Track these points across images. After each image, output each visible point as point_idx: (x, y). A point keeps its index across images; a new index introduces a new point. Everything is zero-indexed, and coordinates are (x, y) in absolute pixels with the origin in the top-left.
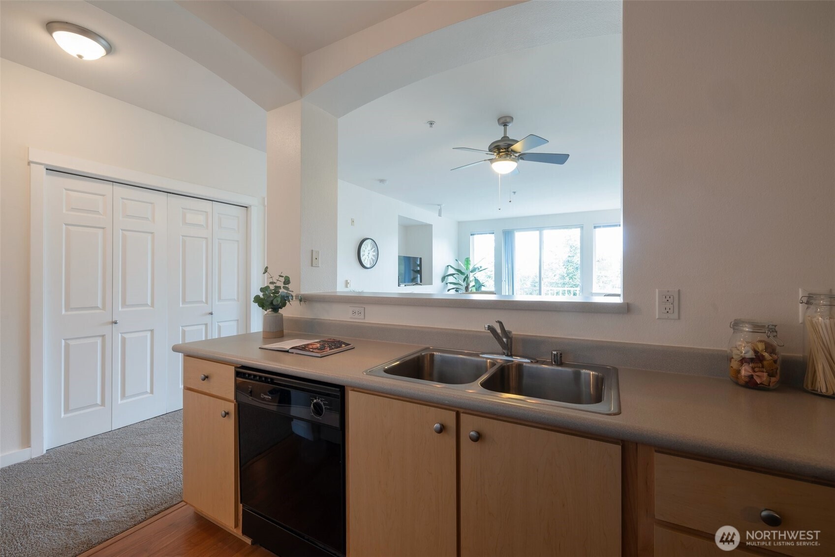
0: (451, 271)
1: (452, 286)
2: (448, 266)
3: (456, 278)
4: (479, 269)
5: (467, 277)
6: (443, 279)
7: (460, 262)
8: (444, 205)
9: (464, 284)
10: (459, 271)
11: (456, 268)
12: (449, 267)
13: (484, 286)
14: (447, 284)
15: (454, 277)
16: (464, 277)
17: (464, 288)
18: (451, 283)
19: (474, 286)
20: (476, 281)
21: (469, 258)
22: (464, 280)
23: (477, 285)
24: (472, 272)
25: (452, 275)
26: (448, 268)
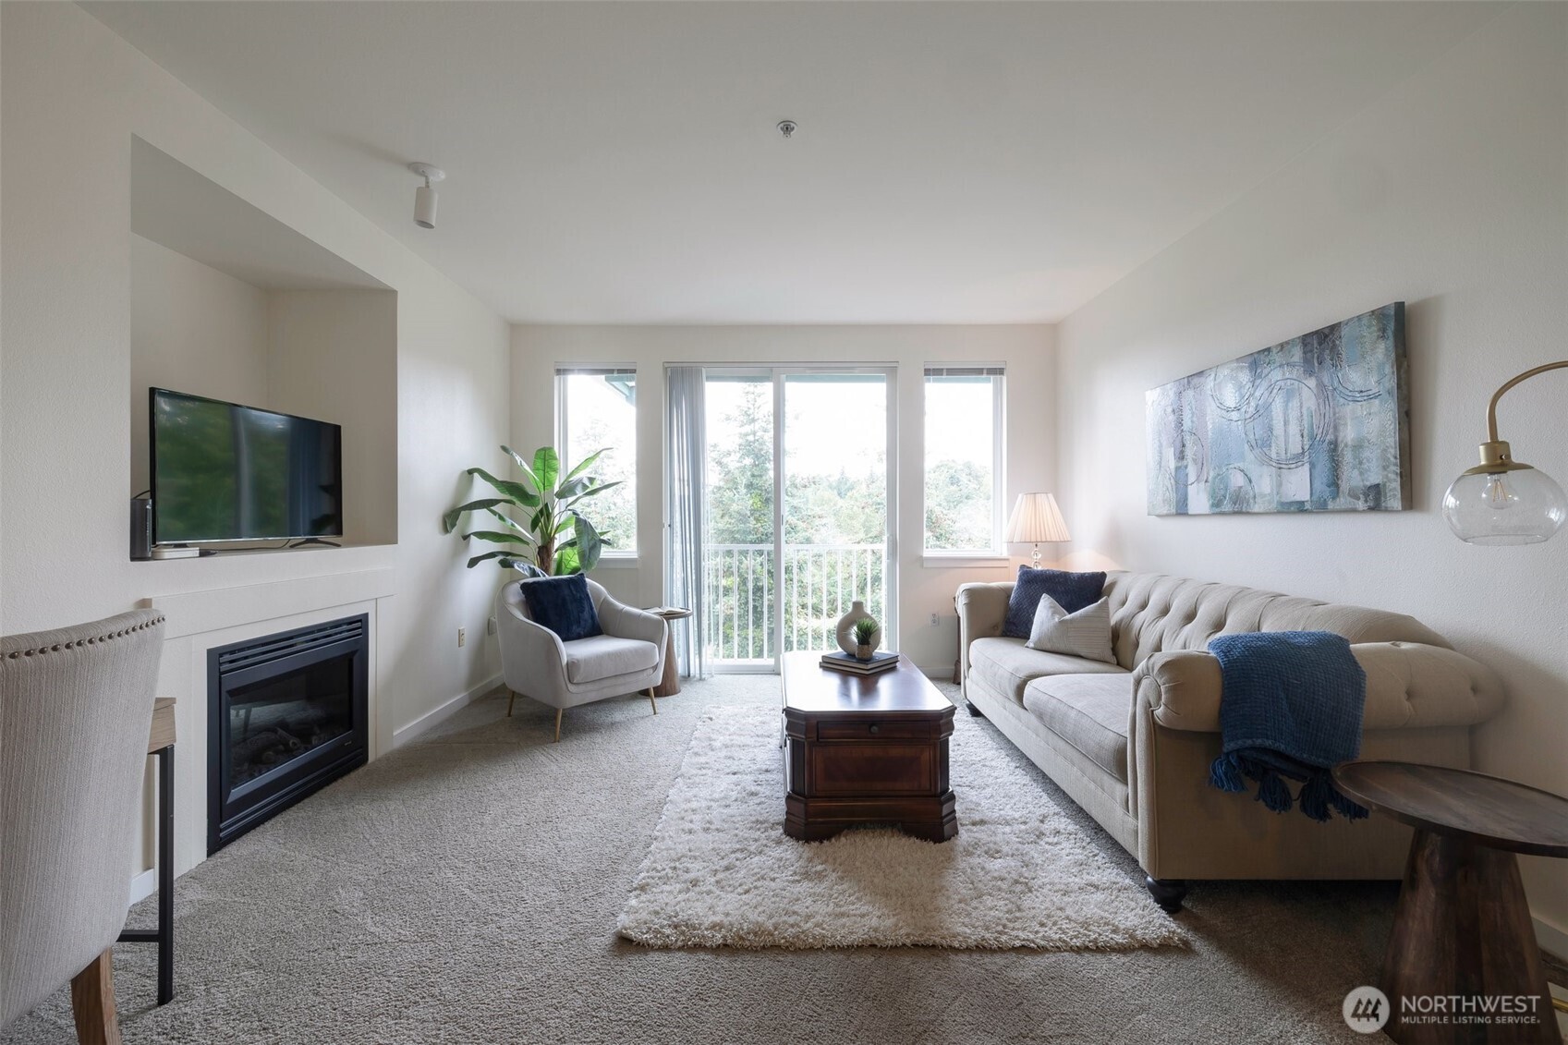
0: (482, 490)
1: (490, 546)
2: (471, 472)
3: (501, 518)
4: (585, 487)
5: (545, 513)
6: (451, 518)
7: (518, 459)
8: (442, 176)
9: (534, 538)
10: (516, 491)
11: (499, 478)
12: (476, 475)
13: (607, 543)
14: (466, 537)
15: (494, 513)
16: (532, 512)
17: (532, 551)
18: (481, 535)
19: (571, 544)
20: (582, 526)
21: (551, 449)
22: (535, 524)
23: (585, 543)
24: (561, 495)
25: (487, 504)
26: (471, 481)
